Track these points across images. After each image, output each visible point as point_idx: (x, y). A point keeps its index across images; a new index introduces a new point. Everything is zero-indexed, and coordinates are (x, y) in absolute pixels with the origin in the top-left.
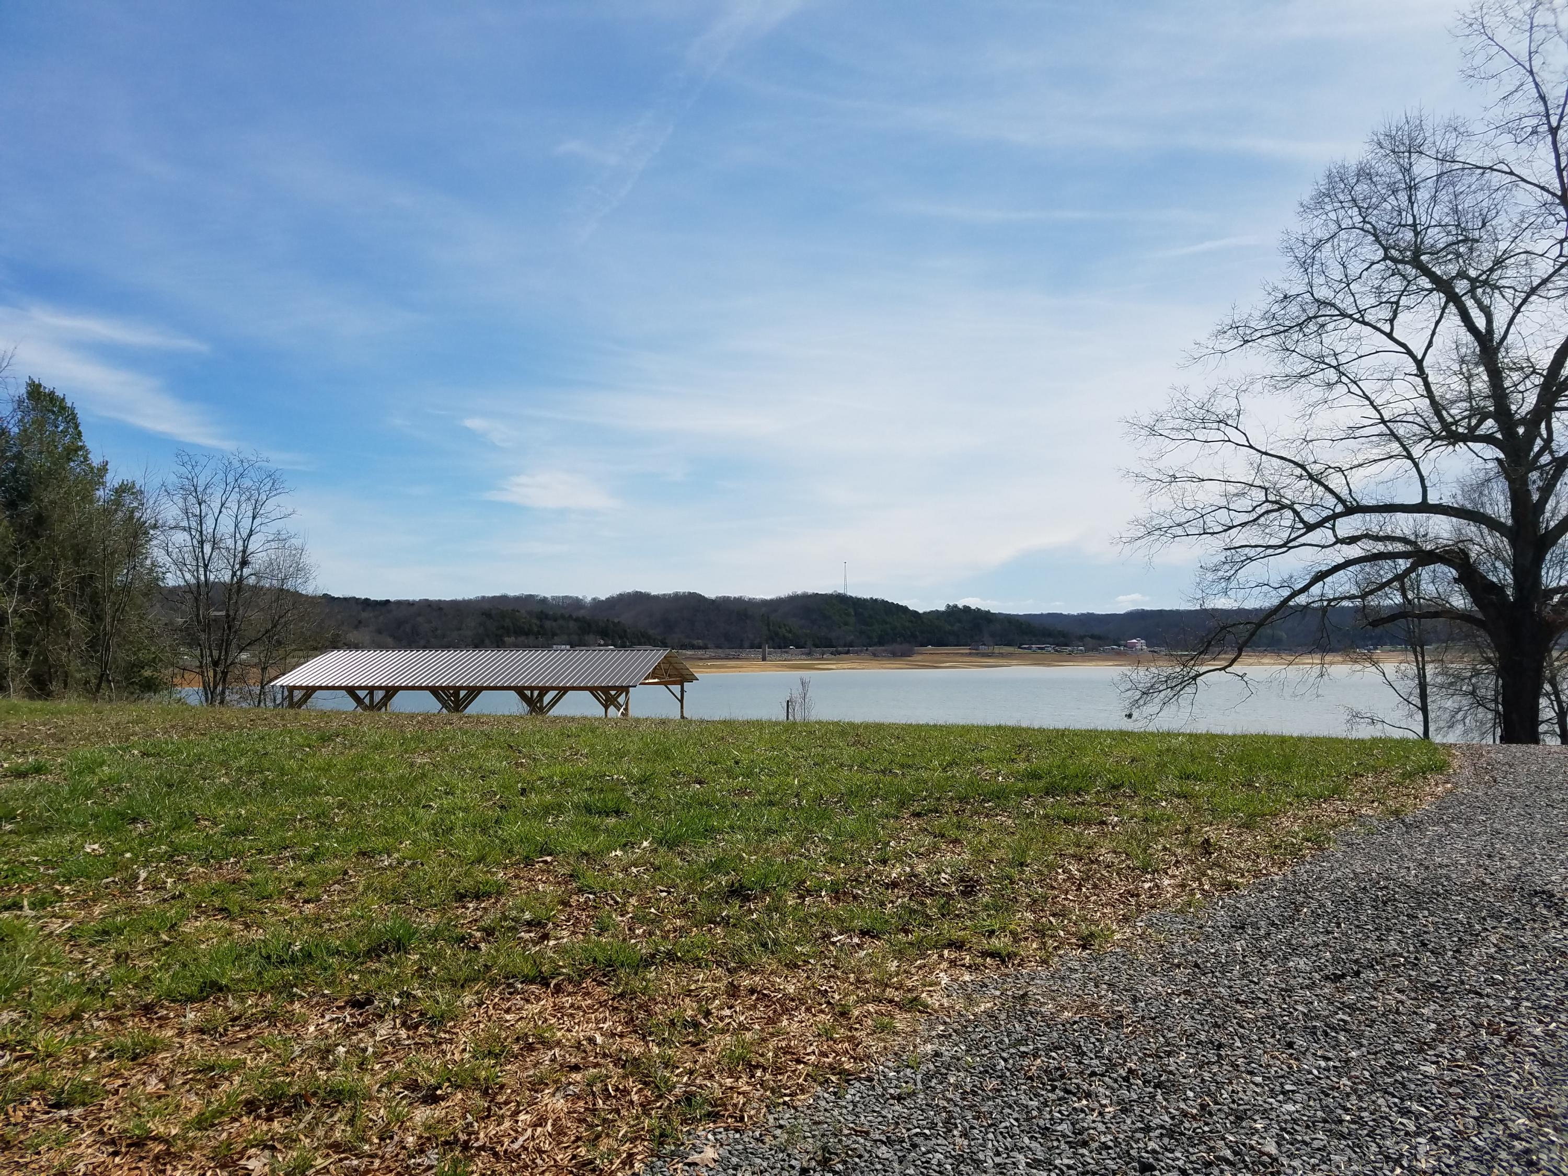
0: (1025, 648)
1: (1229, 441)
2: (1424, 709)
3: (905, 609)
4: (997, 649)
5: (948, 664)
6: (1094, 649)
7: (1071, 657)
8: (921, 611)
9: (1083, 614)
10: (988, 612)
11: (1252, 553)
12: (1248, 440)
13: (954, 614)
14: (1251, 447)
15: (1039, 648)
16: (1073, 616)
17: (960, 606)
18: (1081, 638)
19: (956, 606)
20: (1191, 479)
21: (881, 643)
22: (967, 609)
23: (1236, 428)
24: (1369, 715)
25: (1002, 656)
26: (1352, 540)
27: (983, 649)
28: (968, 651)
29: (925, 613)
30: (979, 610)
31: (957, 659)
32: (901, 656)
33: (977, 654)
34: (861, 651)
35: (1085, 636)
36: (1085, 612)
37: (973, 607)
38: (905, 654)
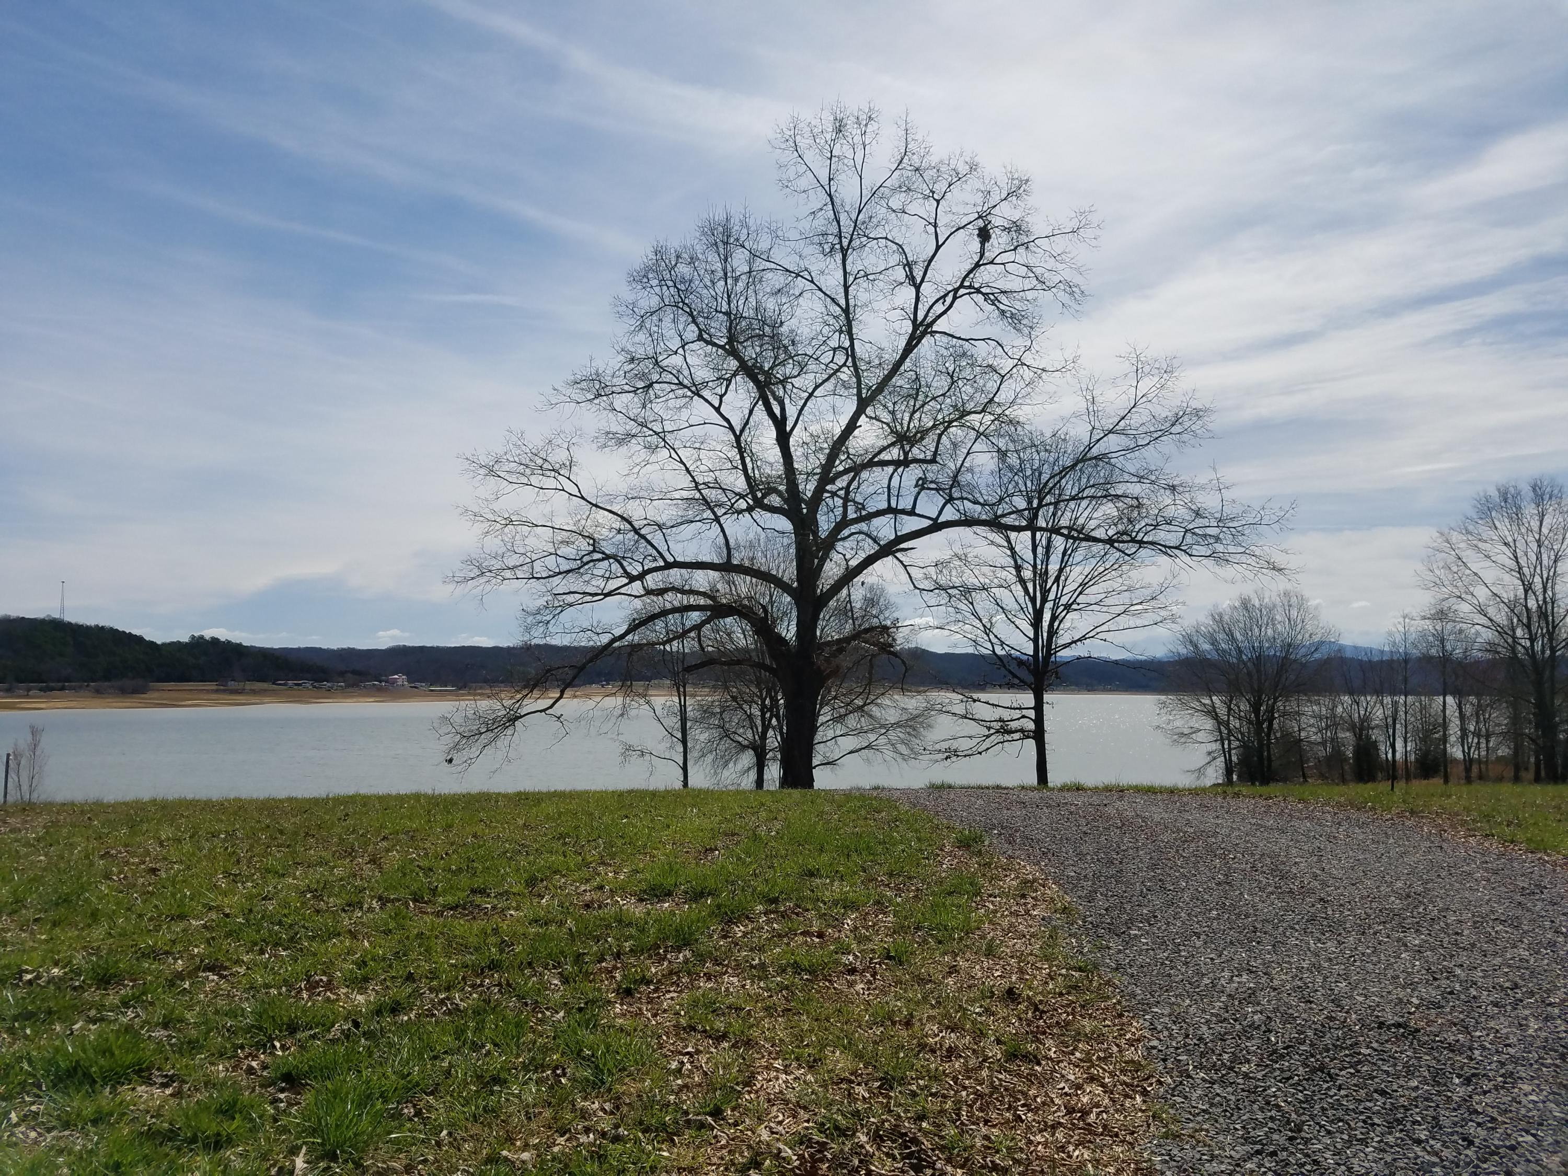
0: (280, 684)
1: (563, 490)
2: (684, 742)
3: (139, 639)
4: (249, 685)
5: (190, 702)
6: (354, 685)
7: (329, 694)
8: (159, 642)
9: (343, 649)
10: (240, 645)
11: (570, 599)
12: (579, 491)
13: (199, 645)
14: (582, 498)
15: (296, 685)
16: (333, 651)
17: (207, 637)
18: (342, 674)
19: (202, 637)
20: (524, 523)
21: (107, 677)
22: (215, 641)
23: (569, 478)
24: (639, 748)
25: (254, 692)
26: (661, 592)
27: (232, 685)
28: (215, 688)
29: (164, 644)
30: (229, 642)
31: (202, 696)
32: (133, 693)
33: (224, 691)
34: (80, 687)
35: (346, 672)
36: (345, 646)
37: (223, 639)
38: (137, 691)
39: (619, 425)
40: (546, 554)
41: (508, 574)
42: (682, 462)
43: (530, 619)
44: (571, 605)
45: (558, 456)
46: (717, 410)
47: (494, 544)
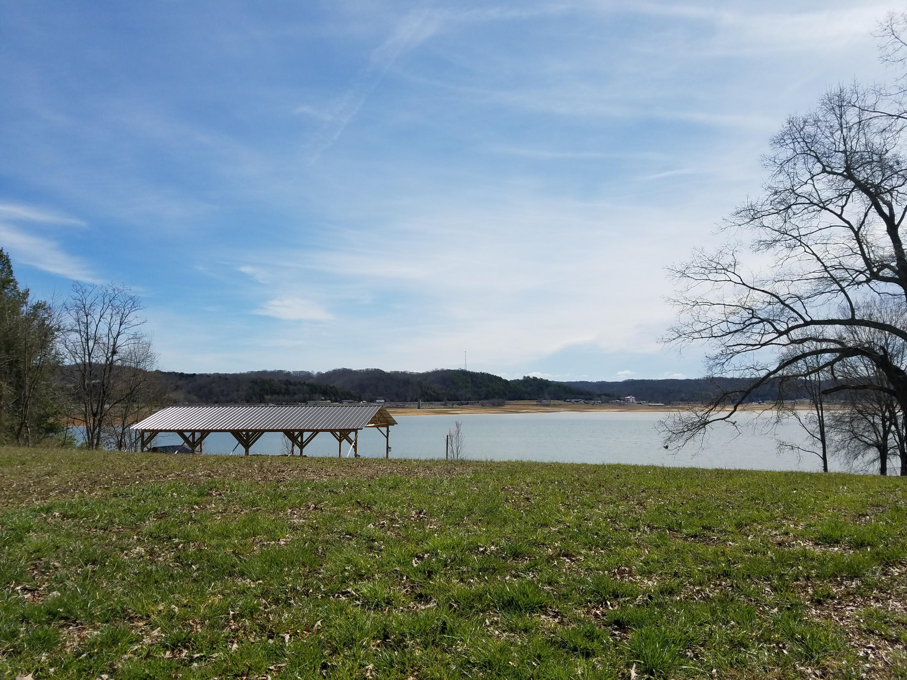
0: (568, 401)
1: (731, 281)
2: (823, 441)
3: (500, 379)
4: (552, 402)
5: (524, 411)
6: (607, 402)
7: (594, 406)
8: (509, 380)
9: (599, 382)
10: (547, 380)
11: (737, 348)
12: (741, 280)
13: (528, 381)
14: (744, 284)
15: (576, 401)
16: (594, 383)
17: (531, 377)
18: (599, 396)
19: (529, 377)
20: (705, 303)
21: (486, 398)
22: (535, 379)
23: (734, 273)
24: (790, 444)
25: (555, 406)
26: (802, 341)
27: (544, 402)
28: (536, 403)
29: (511, 381)
30: (542, 379)
31: (530, 407)
32: (498, 406)
33: (541, 405)
34: (475, 403)
35: (601, 395)
36: (600, 381)
37: (539, 378)
38: (500, 405)
39: (768, 235)
40: (720, 321)
41: (696, 335)
42: (814, 254)
43: (711, 362)
44: (738, 352)
45: (726, 260)
46: (840, 216)
47: (686, 318)
